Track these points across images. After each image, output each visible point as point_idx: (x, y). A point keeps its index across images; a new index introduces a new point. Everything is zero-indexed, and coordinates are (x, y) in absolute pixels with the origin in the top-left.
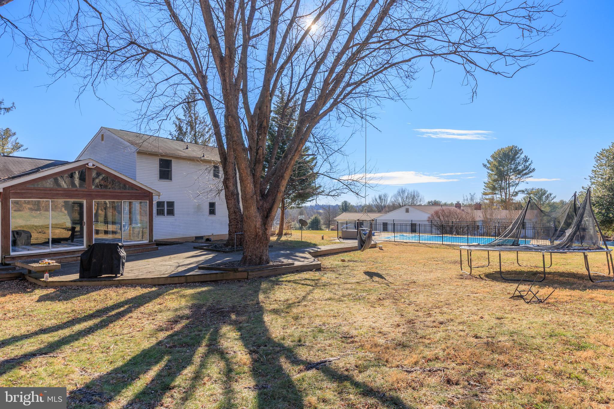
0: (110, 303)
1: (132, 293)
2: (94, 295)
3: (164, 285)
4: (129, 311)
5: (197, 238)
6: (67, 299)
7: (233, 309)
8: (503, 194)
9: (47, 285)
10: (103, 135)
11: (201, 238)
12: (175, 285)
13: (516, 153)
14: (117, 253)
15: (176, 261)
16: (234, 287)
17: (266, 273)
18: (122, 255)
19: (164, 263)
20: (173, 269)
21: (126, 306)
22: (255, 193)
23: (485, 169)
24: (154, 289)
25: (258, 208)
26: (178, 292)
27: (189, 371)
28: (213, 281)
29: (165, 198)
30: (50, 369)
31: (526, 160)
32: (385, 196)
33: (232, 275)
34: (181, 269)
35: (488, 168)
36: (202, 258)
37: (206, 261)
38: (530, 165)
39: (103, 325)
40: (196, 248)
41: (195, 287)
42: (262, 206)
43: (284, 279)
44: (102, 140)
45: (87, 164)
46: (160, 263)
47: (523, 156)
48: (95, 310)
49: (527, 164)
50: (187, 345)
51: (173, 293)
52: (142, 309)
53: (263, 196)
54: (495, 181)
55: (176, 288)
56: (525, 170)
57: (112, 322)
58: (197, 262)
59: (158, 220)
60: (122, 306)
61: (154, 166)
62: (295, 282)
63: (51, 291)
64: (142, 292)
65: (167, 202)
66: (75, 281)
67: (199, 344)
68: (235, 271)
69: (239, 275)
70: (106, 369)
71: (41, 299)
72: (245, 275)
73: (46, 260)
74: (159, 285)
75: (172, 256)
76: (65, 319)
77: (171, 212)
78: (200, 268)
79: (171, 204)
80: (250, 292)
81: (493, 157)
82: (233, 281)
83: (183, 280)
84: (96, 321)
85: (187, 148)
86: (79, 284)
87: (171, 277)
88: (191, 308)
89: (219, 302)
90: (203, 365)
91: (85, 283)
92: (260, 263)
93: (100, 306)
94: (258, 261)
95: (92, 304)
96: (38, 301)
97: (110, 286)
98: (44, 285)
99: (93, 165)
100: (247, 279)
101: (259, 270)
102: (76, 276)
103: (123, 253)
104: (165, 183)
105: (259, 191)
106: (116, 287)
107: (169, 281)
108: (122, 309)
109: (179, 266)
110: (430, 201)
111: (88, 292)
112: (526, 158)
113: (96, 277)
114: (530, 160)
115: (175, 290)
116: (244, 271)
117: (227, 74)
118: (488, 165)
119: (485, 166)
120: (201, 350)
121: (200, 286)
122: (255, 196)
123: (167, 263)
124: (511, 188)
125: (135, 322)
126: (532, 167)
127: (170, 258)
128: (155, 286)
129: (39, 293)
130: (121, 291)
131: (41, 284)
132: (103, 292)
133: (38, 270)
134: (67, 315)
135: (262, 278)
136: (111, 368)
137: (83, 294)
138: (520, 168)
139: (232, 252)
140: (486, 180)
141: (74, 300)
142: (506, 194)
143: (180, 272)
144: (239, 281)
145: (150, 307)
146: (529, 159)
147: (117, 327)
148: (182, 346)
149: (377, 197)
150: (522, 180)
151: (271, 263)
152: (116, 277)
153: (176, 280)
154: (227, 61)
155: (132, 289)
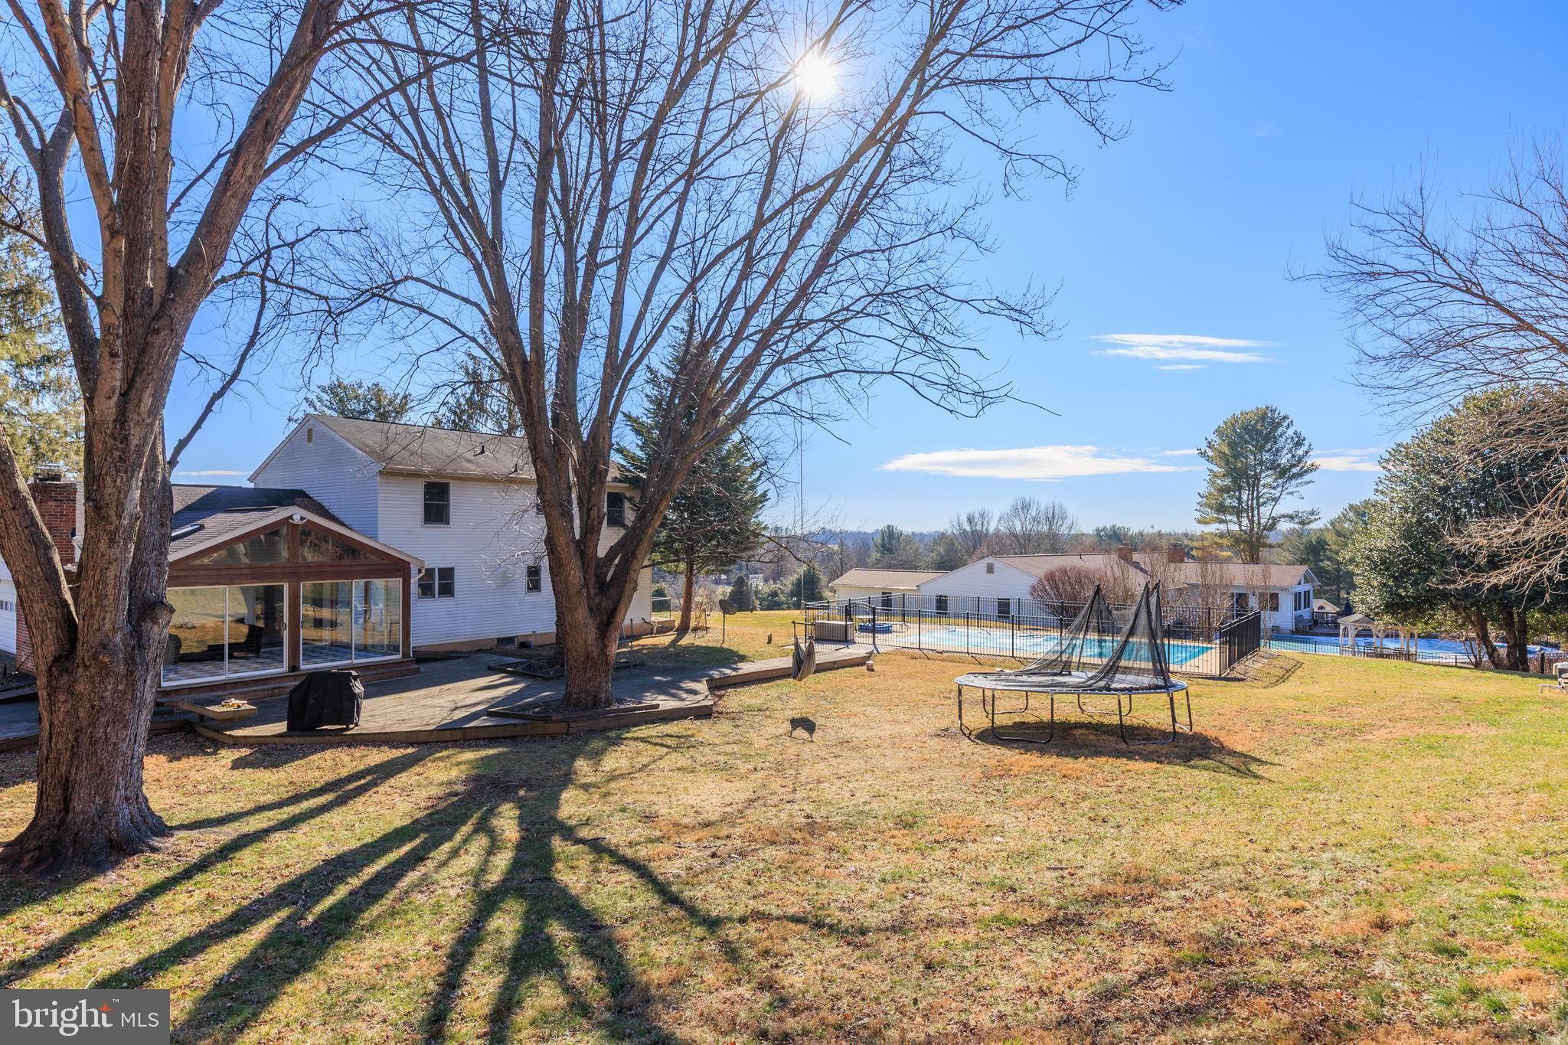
0: (344, 773)
1: (377, 756)
2: (316, 758)
3: (426, 743)
4: (373, 784)
5: (502, 641)
6: (276, 765)
7: (526, 784)
8: (1245, 522)
9: (237, 743)
10: (310, 431)
11: (511, 640)
12: (444, 744)
13: (1276, 425)
14: (350, 689)
15: (451, 698)
16: (540, 748)
17: (602, 723)
18: (357, 691)
19: (430, 702)
20: (444, 714)
21: (369, 778)
22: (586, 585)
23: (1203, 461)
24: (410, 750)
25: (591, 610)
26: (448, 757)
27: (446, 847)
28: (510, 738)
29: (435, 560)
30: (294, 843)
31: (1297, 443)
33: (541, 728)
34: (459, 715)
35: (1209, 459)
36: (501, 692)
37: (508, 699)
38: (1305, 454)
39: (341, 801)
40: (492, 670)
41: (479, 747)
42: (600, 604)
43: (629, 735)
44: (310, 440)
45: (291, 517)
46: (423, 702)
47: (1290, 432)
48: (322, 782)
49: (1300, 452)
50: (449, 823)
51: (441, 759)
52: (392, 781)
53: (602, 586)
54: (1223, 490)
55: (446, 748)
56: (1295, 466)
57: (351, 798)
58: (487, 701)
59: (421, 607)
60: (364, 777)
61: (414, 498)
62: (643, 740)
63: (245, 752)
64: (391, 756)
65: (440, 570)
66: (280, 736)
67: (464, 823)
68: (547, 720)
69: (553, 728)
70: (354, 844)
71: (237, 765)
72: (563, 727)
73: (233, 701)
74: (418, 744)
75: (445, 687)
76: (284, 793)
77: (447, 590)
78: (490, 714)
79: (447, 574)
80: (564, 757)
81: (1219, 432)
82: (542, 737)
83: (458, 735)
84: (329, 797)
85: (483, 452)
86: (288, 740)
87: (441, 729)
88: (465, 782)
89: (507, 773)
90: (466, 841)
91: (297, 740)
92: (594, 706)
93: (330, 777)
94: (591, 703)
95: (317, 774)
96: (233, 768)
97: (338, 745)
98: (231, 742)
99: (302, 519)
100: (567, 734)
101: (590, 718)
102: (281, 727)
103: (358, 688)
104: (436, 531)
105: (593, 579)
106: (349, 746)
107: (434, 738)
108: (363, 781)
109: (456, 708)
110: (1101, 526)
111: (305, 756)
112: (1299, 437)
113: (314, 729)
114: (1306, 443)
115: (445, 753)
116: (562, 721)
117: (534, 392)
118: (1210, 453)
119: (1203, 454)
120: (466, 829)
121: (487, 746)
122: (584, 591)
123: (435, 702)
124: (1262, 509)
125: (383, 798)
126: (1310, 459)
127: (441, 691)
128: (411, 744)
129: (228, 756)
130: (358, 752)
131: (227, 741)
132: (328, 754)
133: (222, 717)
134: (282, 789)
135: (592, 733)
136: (359, 844)
137: (298, 758)
138: (1284, 460)
139: (558, 678)
140: (1204, 488)
141: (287, 767)
142: (1251, 522)
143: (455, 722)
144: (553, 737)
145: (404, 778)
146: (1303, 441)
147: (359, 803)
148: (441, 824)
149: (964, 519)
150: (1288, 491)
151: (615, 707)
152: (347, 729)
153: (447, 735)
154: (534, 370)
155: (375, 751)
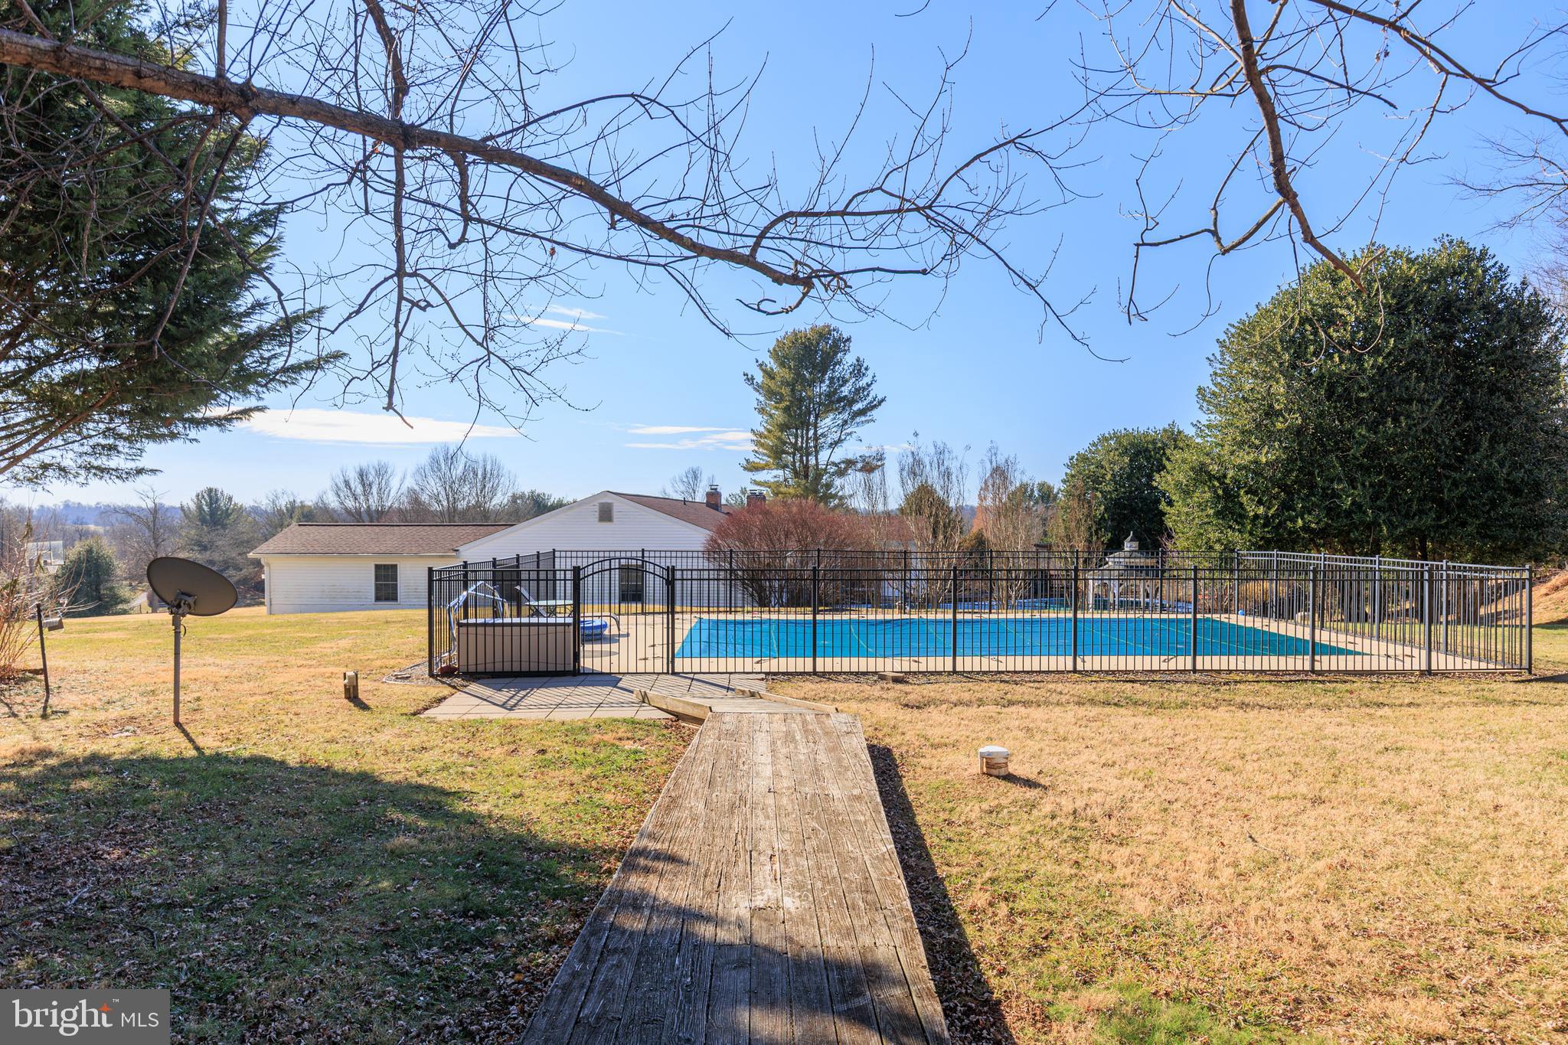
8: (800, 468)
13: (837, 346)
23: (750, 389)
31: (859, 370)
32: (381, 472)
35: (758, 388)
38: (869, 385)
47: (851, 359)
49: (863, 383)
56: (859, 399)
81: (774, 354)
112: (861, 366)
114: (870, 373)
118: (760, 379)
119: (750, 380)
124: (819, 453)
126: (876, 391)
138: (845, 391)
146: (866, 369)
150: (848, 431)
